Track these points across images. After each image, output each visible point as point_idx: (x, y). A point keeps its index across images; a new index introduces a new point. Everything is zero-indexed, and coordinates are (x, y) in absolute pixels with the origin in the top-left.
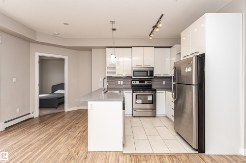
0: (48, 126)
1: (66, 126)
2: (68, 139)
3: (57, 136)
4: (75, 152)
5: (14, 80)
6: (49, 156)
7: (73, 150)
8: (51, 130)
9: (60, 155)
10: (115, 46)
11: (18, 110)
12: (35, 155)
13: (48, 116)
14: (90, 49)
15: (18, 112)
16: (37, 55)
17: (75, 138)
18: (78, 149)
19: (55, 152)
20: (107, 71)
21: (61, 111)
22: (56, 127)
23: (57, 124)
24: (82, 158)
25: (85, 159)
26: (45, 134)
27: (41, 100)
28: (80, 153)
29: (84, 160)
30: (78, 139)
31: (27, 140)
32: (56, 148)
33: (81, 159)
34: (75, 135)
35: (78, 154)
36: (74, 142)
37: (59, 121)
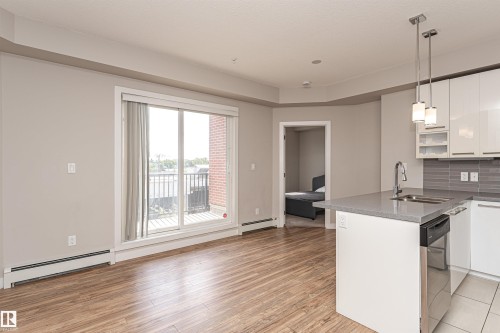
0: (291, 246)
1: (317, 253)
2: (311, 275)
3: (296, 265)
4: (313, 301)
5: (253, 166)
6: (275, 289)
7: (311, 297)
8: (292, 252)
9: (289, 295)
10: (433, 77)
11: (257, 211)
12: (260, 279)
13: (296, 230)
14: (376, 97)
15: (257, 214)
16: (282, 125)
17: (323, 279)
18: (320, 299)
19: (285, 288)
20: (419, 144)
21: (319, 225)
22: (301, 249)
23: (303, 246)
24: (320, 317)
25: (326, 321)
26: (283, 255)
27: (288, 201)
28: (322, 308)
29: (322, 322)
30: (329, 283)
31: (259, 256)
32: (288, 283)
33: (318, 319)
34: (325, 274)
35: (316, 306)
36: (319, 285)
37: (309, 242)
